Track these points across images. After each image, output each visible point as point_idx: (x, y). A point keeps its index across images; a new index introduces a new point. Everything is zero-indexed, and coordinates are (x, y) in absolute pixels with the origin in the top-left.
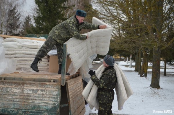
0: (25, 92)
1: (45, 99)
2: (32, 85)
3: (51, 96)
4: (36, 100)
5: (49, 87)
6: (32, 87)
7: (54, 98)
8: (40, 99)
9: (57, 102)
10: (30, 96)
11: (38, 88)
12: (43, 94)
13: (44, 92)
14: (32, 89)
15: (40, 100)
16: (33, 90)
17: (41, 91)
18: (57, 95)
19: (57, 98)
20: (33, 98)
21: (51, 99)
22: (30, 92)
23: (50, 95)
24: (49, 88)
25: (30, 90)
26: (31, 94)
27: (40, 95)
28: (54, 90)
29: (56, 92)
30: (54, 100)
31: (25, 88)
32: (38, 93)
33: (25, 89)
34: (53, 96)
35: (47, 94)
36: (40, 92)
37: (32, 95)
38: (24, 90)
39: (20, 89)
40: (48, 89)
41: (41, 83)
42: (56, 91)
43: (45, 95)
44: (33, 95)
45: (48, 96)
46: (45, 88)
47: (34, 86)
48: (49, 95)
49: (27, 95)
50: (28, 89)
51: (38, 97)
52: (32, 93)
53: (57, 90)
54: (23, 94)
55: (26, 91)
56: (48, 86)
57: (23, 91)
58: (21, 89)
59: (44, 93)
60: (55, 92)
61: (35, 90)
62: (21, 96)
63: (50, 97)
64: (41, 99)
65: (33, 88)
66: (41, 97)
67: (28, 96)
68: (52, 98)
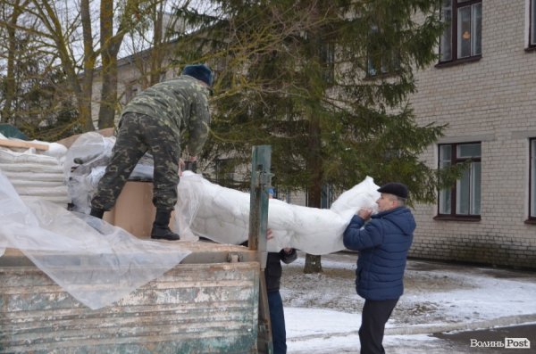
0: (158, 301)
1: (217, 316)
2: (183, 274)
3: (232, 305)
4: (190, 322)
5: (228, 277)
6: (180, 281)
7: (242, 310)
8: (201, 317)
9: (252, 322)
10: (174, 313)
11: (198, 285)
12: (210, 303)
13: (214, 294)
14: (180, 289)
15: (203, 321)
16: (182, 291)
17: (207, 291)
18: (250, 301)
19: (251, 310)
20: (180, 318)
21: (233, 315)
22: (174, 300)
23: (231, 302)
24: (230, 280)
25: (174, 294)
26: (177, 305)
27: (201, 307)
28: (241, 284)
29: (249, 291)
30: (241, 316)
31: (160, 286)
32: (196, 300)
33: (160, 290)
34: (239, 306)
35: (223, 299)
36: (202, 297)
37: (179, 309)
38: (157, 293)
39: (144, 291)
40: (225, 283)
41: (208, 266)
42: (247, 287)
43: (216, 305)
44: (181, 308)
45: (224, 307)
46: (217, 283)
47: (186, 279)
48: (225, 303)
49: (164, 309)
50: (167, 291)
51: (197, 312)
52: (178, 301)
53: (251, 284)
54: (152, 309)
55: (162, 298)
56: (226, 274)
57: (152, 297)
58: (149, 292)
59: (214, 299)
60: (243, 292)
61: (188, 290)
62: (147, 314)
63: (229, 310)
64: (205, 317)
65: (183, 285)
66: (205, 311)
67: (168, 313)
68: (236, 310)
